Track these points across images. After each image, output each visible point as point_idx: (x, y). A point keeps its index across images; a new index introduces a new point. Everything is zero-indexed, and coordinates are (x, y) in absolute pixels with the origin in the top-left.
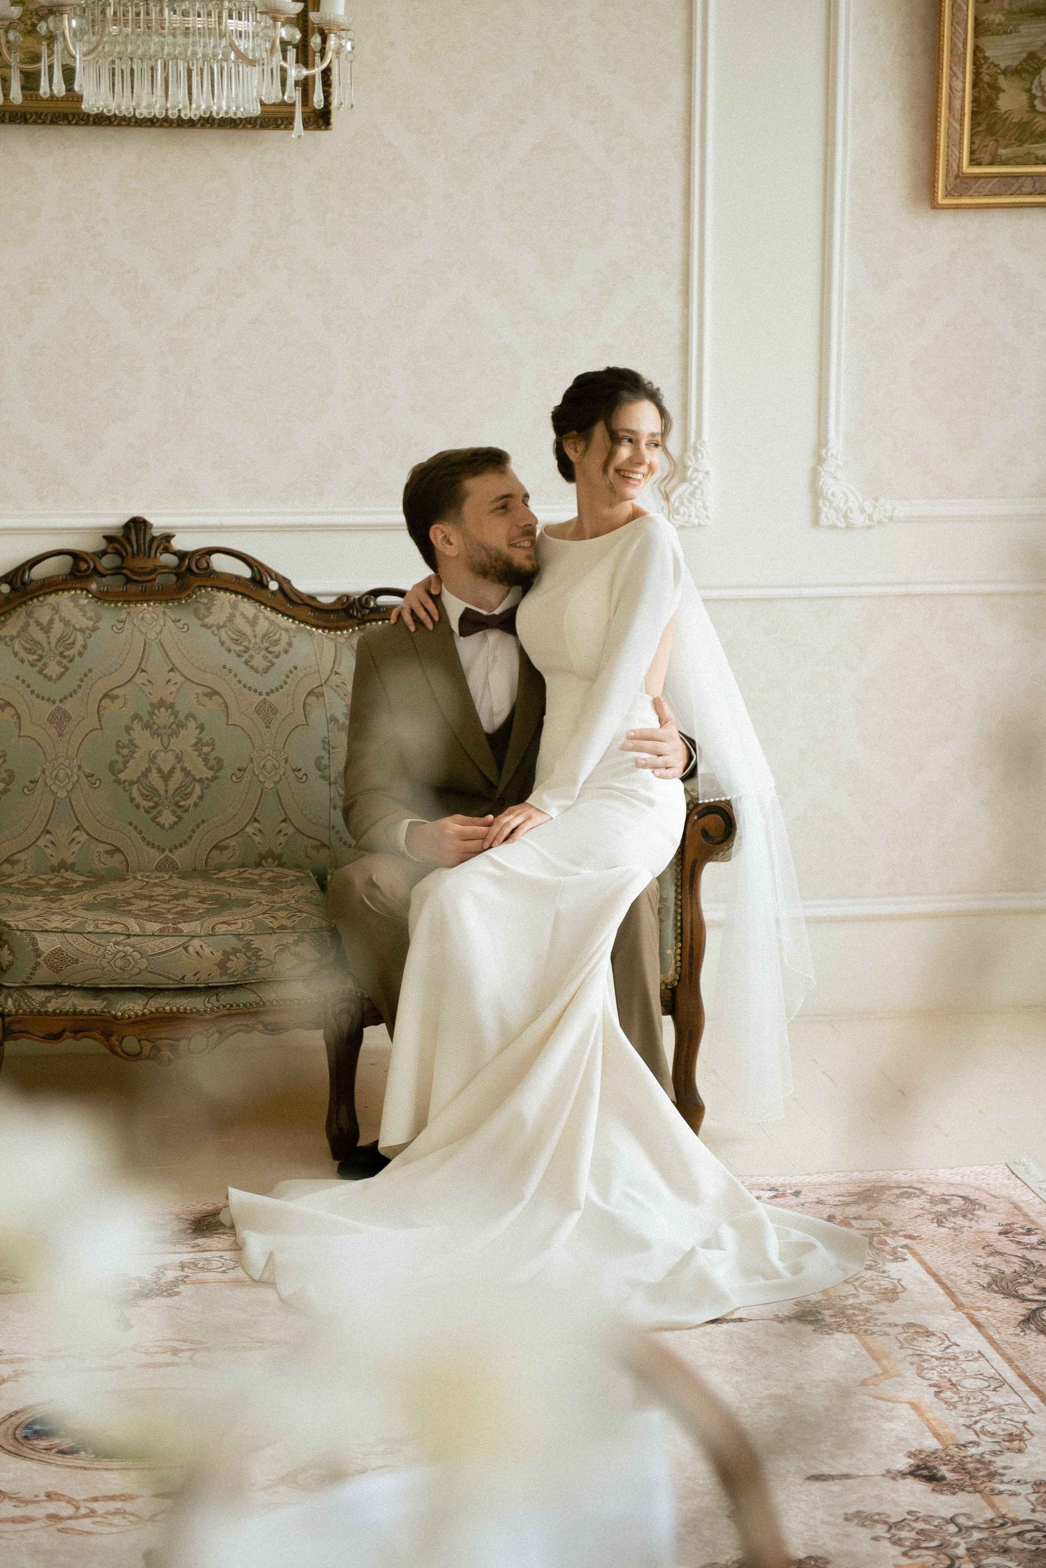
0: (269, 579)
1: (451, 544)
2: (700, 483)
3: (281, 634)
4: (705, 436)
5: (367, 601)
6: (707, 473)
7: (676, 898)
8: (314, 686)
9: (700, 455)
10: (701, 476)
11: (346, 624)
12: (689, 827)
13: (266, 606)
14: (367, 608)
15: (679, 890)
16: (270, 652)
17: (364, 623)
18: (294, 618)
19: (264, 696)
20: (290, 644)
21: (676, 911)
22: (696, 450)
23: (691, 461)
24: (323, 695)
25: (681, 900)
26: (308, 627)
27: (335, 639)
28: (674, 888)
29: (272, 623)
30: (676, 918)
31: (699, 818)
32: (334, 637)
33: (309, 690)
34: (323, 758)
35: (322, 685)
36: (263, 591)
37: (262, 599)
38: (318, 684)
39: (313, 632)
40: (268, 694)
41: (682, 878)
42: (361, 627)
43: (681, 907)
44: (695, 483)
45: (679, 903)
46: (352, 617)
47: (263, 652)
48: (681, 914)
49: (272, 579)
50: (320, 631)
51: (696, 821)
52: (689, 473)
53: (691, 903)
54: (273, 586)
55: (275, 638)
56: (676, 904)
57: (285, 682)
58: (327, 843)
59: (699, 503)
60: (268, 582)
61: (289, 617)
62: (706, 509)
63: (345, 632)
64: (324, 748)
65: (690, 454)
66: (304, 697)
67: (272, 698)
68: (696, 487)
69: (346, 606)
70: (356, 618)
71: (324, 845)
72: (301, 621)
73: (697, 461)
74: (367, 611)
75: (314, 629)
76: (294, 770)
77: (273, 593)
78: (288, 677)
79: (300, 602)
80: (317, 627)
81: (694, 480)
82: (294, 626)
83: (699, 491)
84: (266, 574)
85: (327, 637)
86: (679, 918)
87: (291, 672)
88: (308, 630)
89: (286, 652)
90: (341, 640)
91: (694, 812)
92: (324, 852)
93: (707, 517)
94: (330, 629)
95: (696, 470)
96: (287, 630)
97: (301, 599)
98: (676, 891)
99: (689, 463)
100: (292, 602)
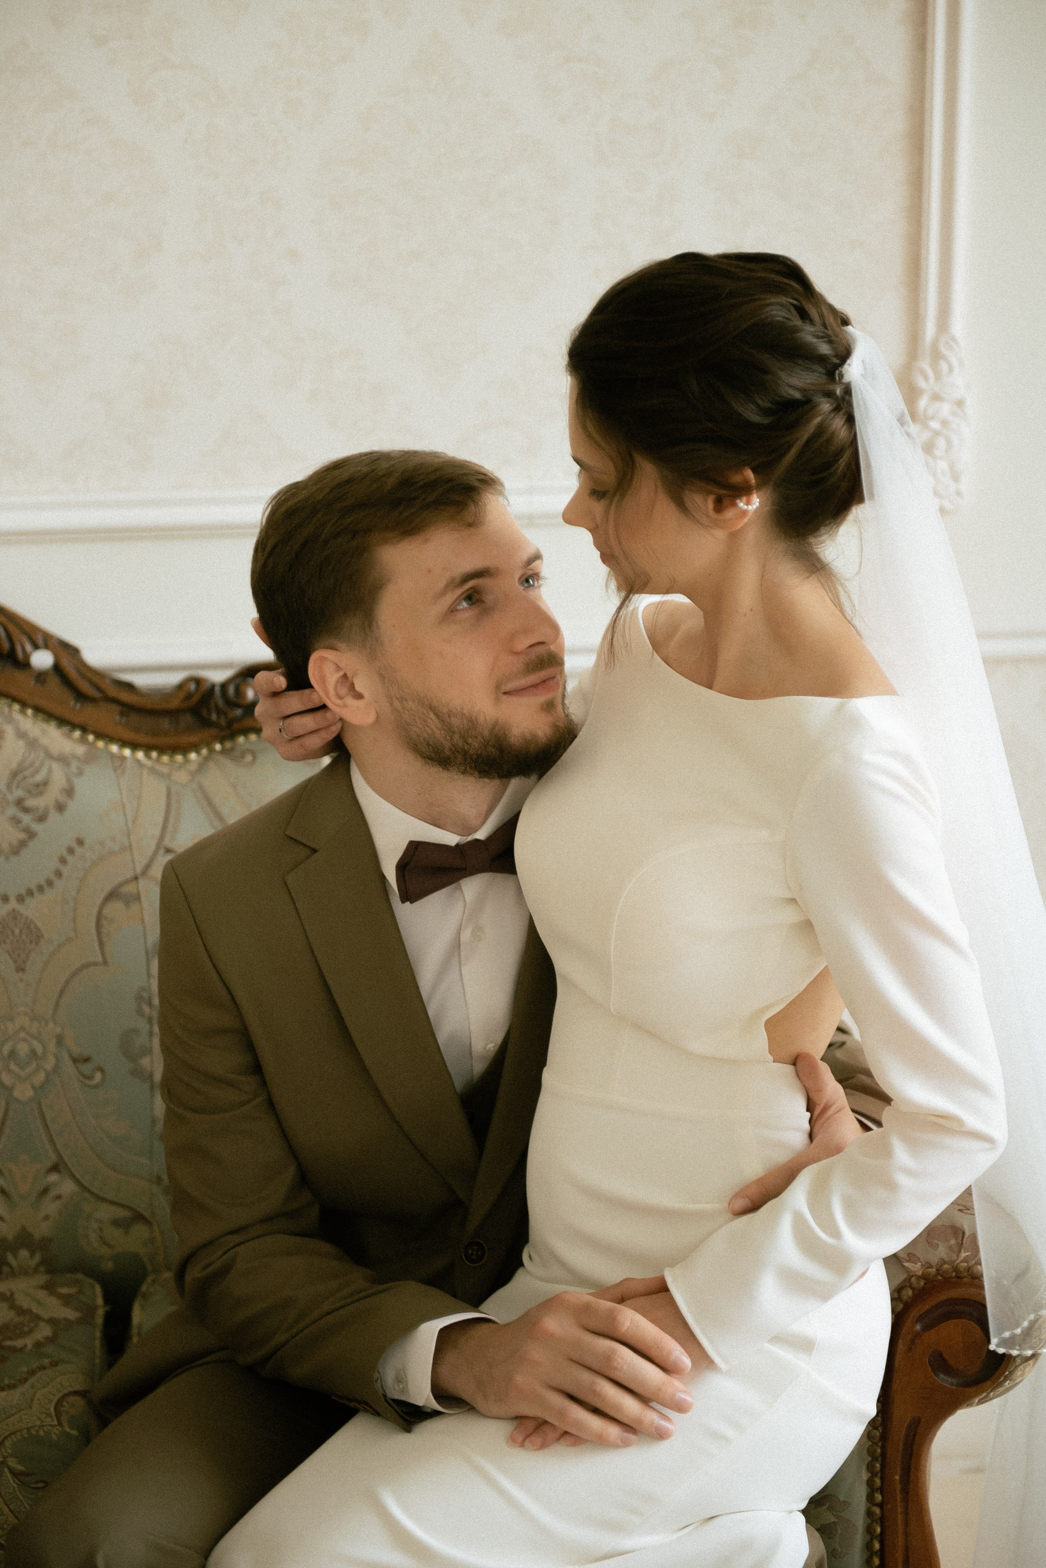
0: (28, 647)
1: (359, 696)
2: (945, 423)
3: (50, 771)
4: (958, 326)
5: (239, 692)
6: (960, 403)
7: (870, 1498)
8: (120, 879)
9: (944, 366)
10: (945, 409)
11: (193, 739)
12: (901, 1347)
13: (24, 705)
14: (238, 706)
15: (878, 1481)
16: (26, 810)
17: (232, 736)
18: (84, 730)
19: (13, 904)
20: (70, 792)
21: (869, 1530)
22: (937, 356)
23: (926, 378)
24: (138, 898)
25: (881, 1505)
26: (114, 748)
27: (169, 776)
28: (865, 1476)
29: (32, 744)
30: (868, 1546)
31: (927, 1328)
32: (165, 770)
33: (108, 888)
34: (136, 1031)
35: (136, 878)
36: (19, 675)
37: (14, 691)
38: (129, 875)
39: (123, 758)
40: (20, 899)
41: (883, 1455)
42: (228, 745)
43: (882, 1521)
44: (935, 425)
45: (877, 1511)
46: (206, 723)
47: (12, 811)
48: (882, 1538)
49: (36, 647)
50: (140, 755)
51: (917, 1335)
52: (923, 403)
53: (906, 1513)
54: (42, 659)
55: (39, 778)
56: (869, 1513)
57: (59, 874)
58: (147, 1215)
59: (942, 465)
60: (27, 657)
61: (73, 726)
62: (956, 478)
63: (193, 756)
64: (140, 1013)
65: (925, 364)
66: (99, 901)
67: (31, 910)
68: (937, 433)
69: (195, 699)
70: (216, 725)
71: (138, 1217)
72: (99, 735)
73: (938, 376)
74: (239, 712)
75: (127, 752)
76: (75, 1061)
77: (41, 676)
78: (63, 861)
79: (96, 694)
80: (135, 746)
81: (932, 418)
82: (80, 750)
83: (941, 443)
84: (25, 640)
85: (152, 770)
86: (877, 1546)
87: (71, 851)
88: (112, 756)
89: (61, 808)
90: (182, 777)
91: (915, 1313)
92: (140, 1231)
93: (959, 493)
94: (162, 750)
95: (937, 397)
96: (63, 760)
97: (99, 689)
98: (870, 1483)
99: (922, 383)
100: (81, 696)
